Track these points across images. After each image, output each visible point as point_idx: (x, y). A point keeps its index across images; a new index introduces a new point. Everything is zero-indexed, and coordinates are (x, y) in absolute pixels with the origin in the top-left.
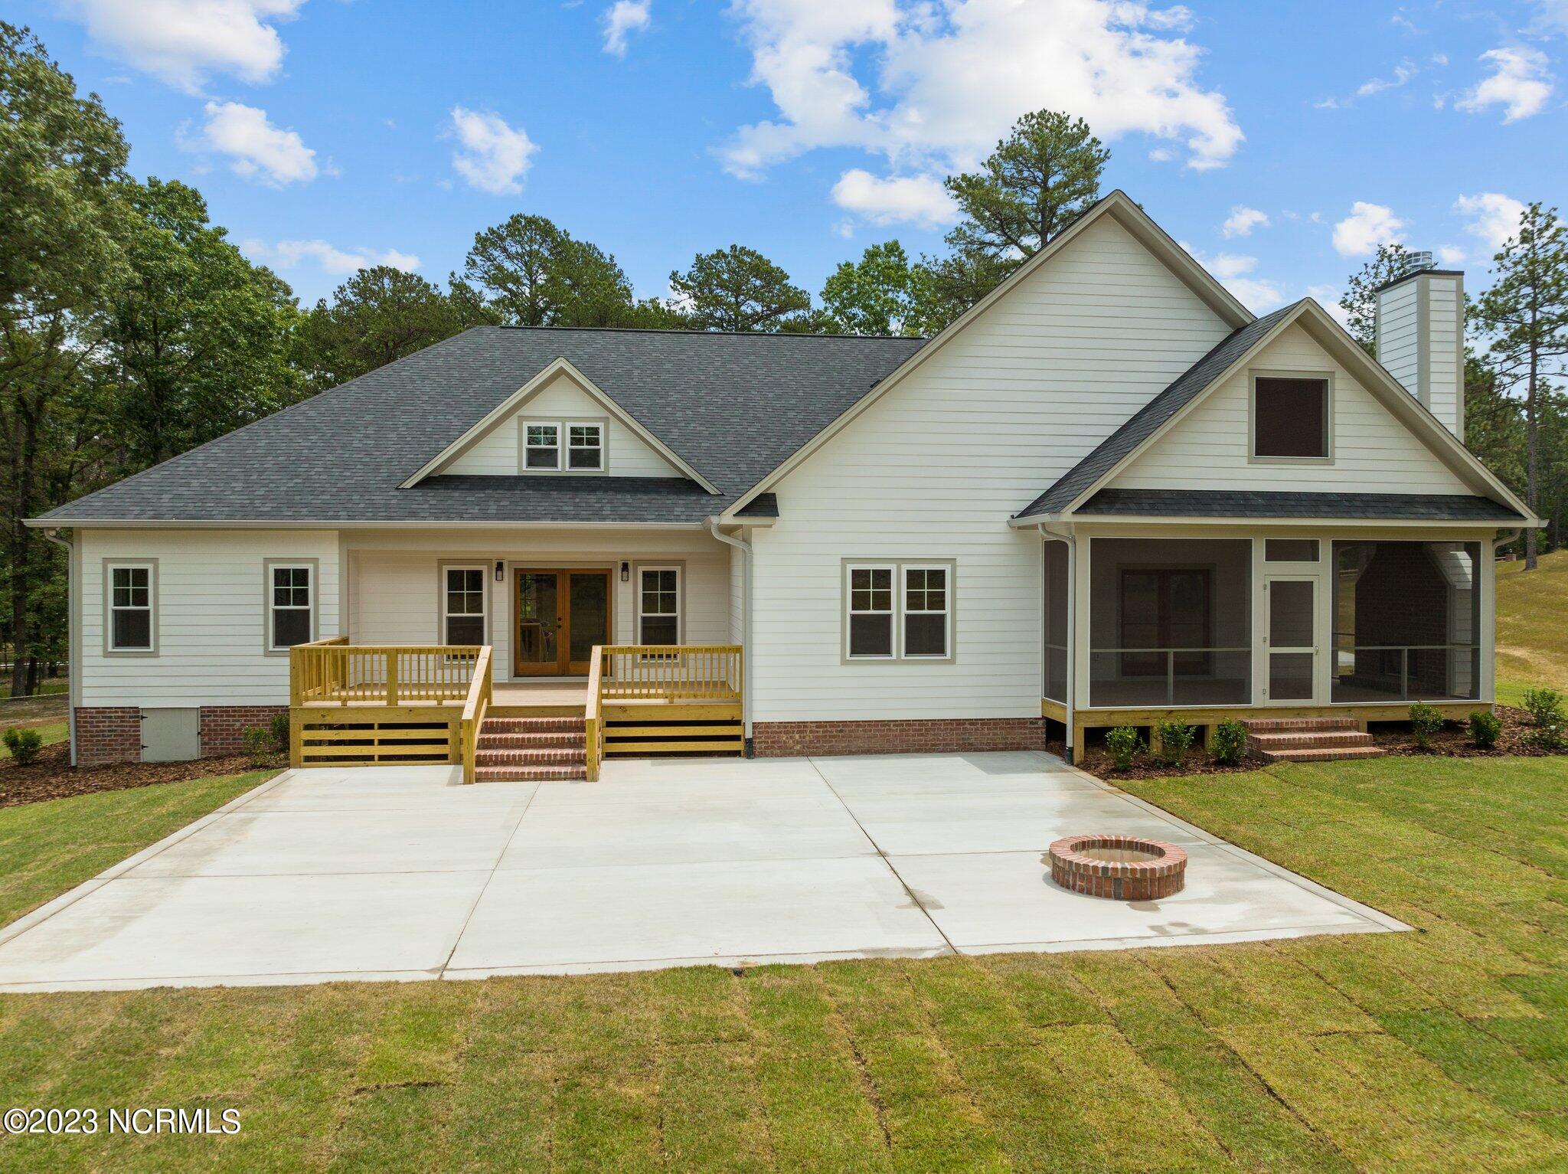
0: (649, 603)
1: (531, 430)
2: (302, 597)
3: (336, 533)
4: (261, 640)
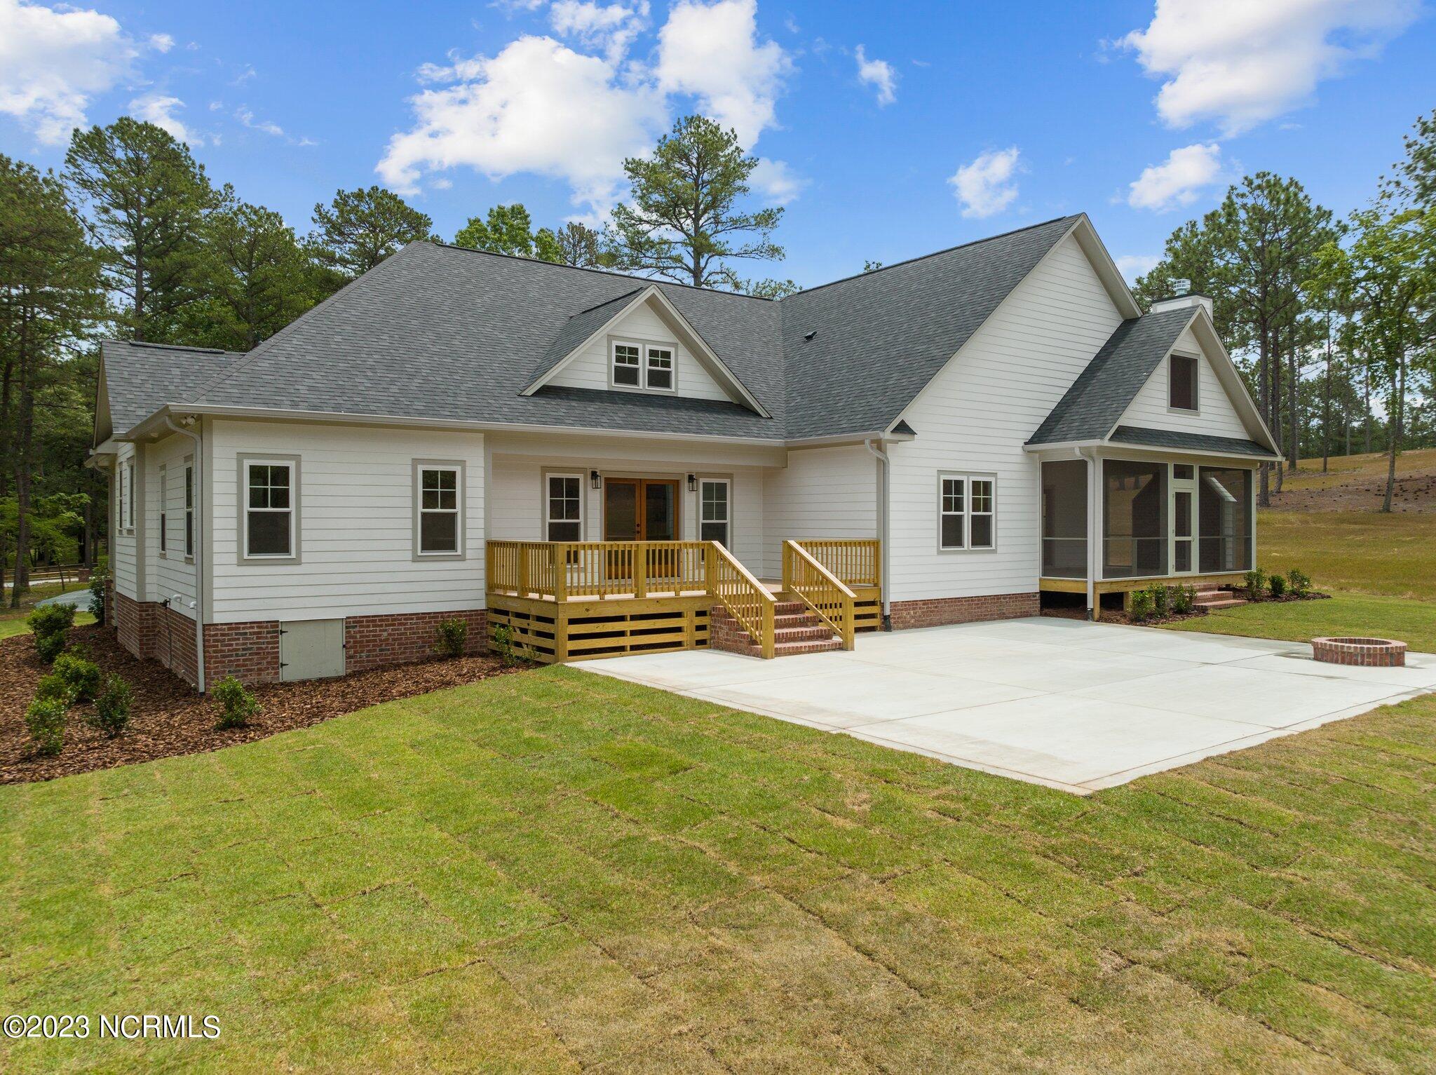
0: (708, 511)
1: (619, 349)
2: (449, 500)
3: (482, 435)
4: (409, 545)
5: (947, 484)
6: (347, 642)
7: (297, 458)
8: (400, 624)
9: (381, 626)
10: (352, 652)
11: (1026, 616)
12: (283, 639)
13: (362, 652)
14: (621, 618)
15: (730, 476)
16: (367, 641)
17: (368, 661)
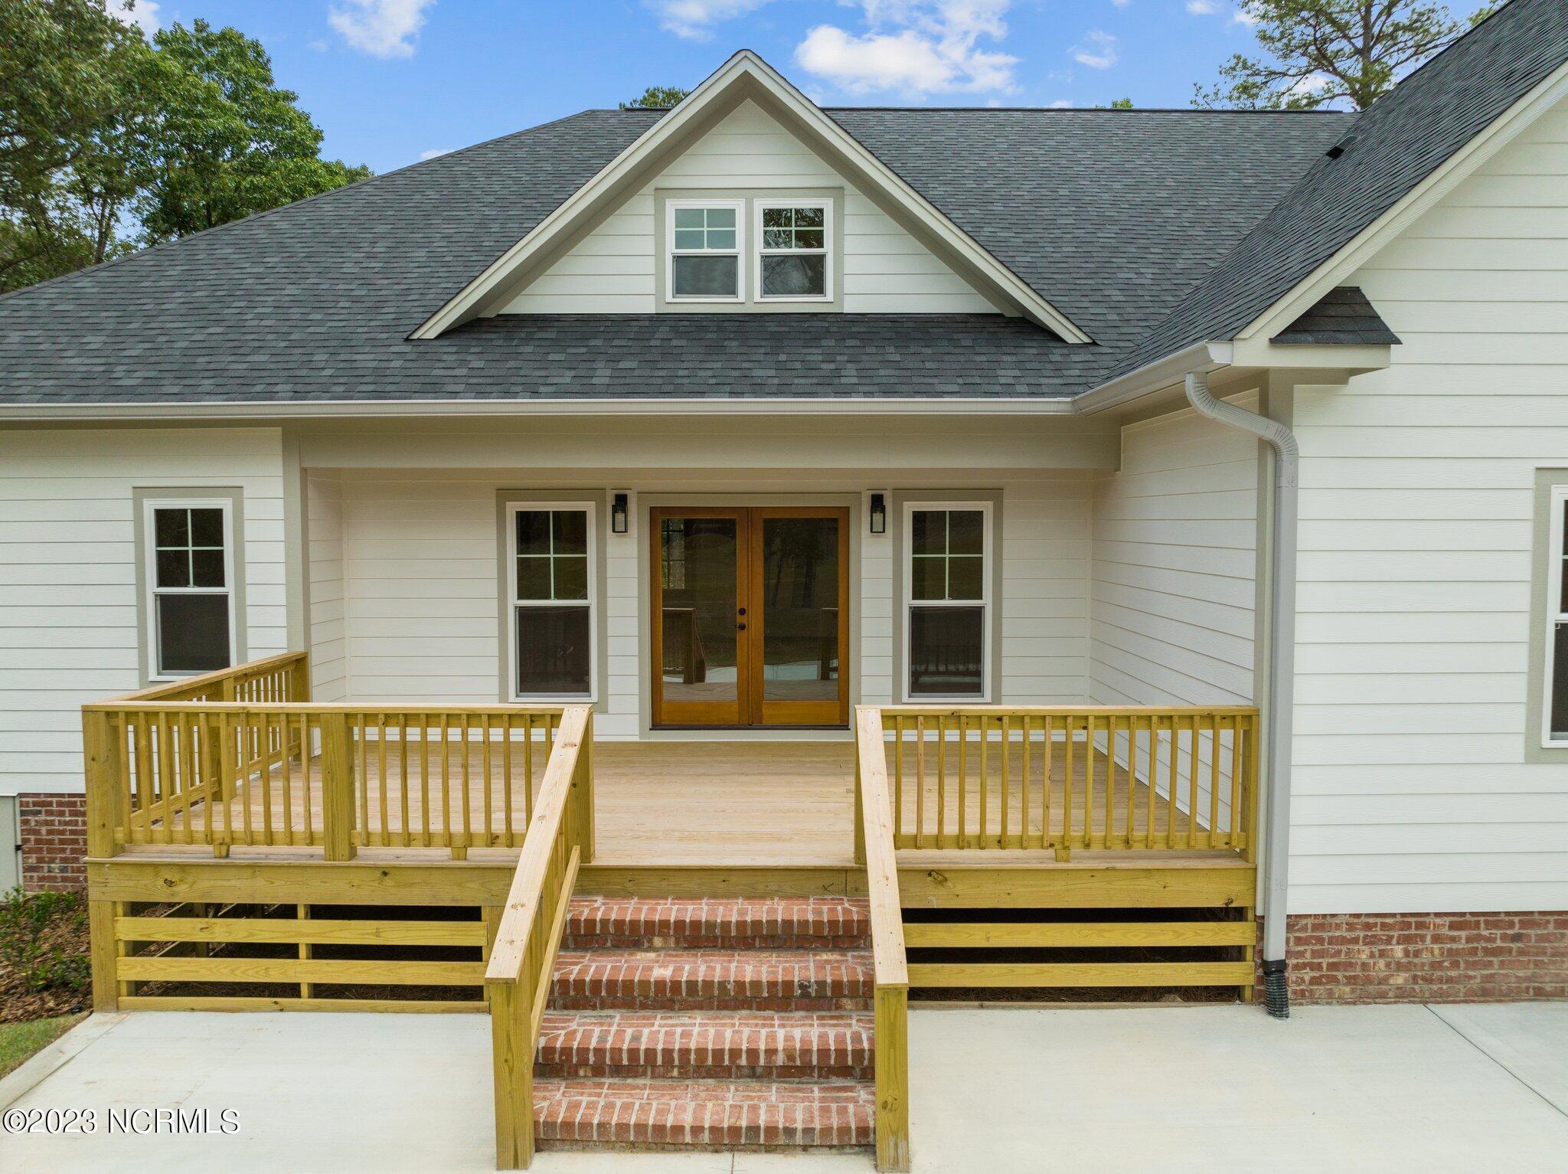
0: (924, 580)
1: (683, 217)
2: (212, 569)
3: (278, 431)
4: (132, 659)
6: (25, 841)
10: (32, 860)
13: (52, 861)
16: (62, 842)
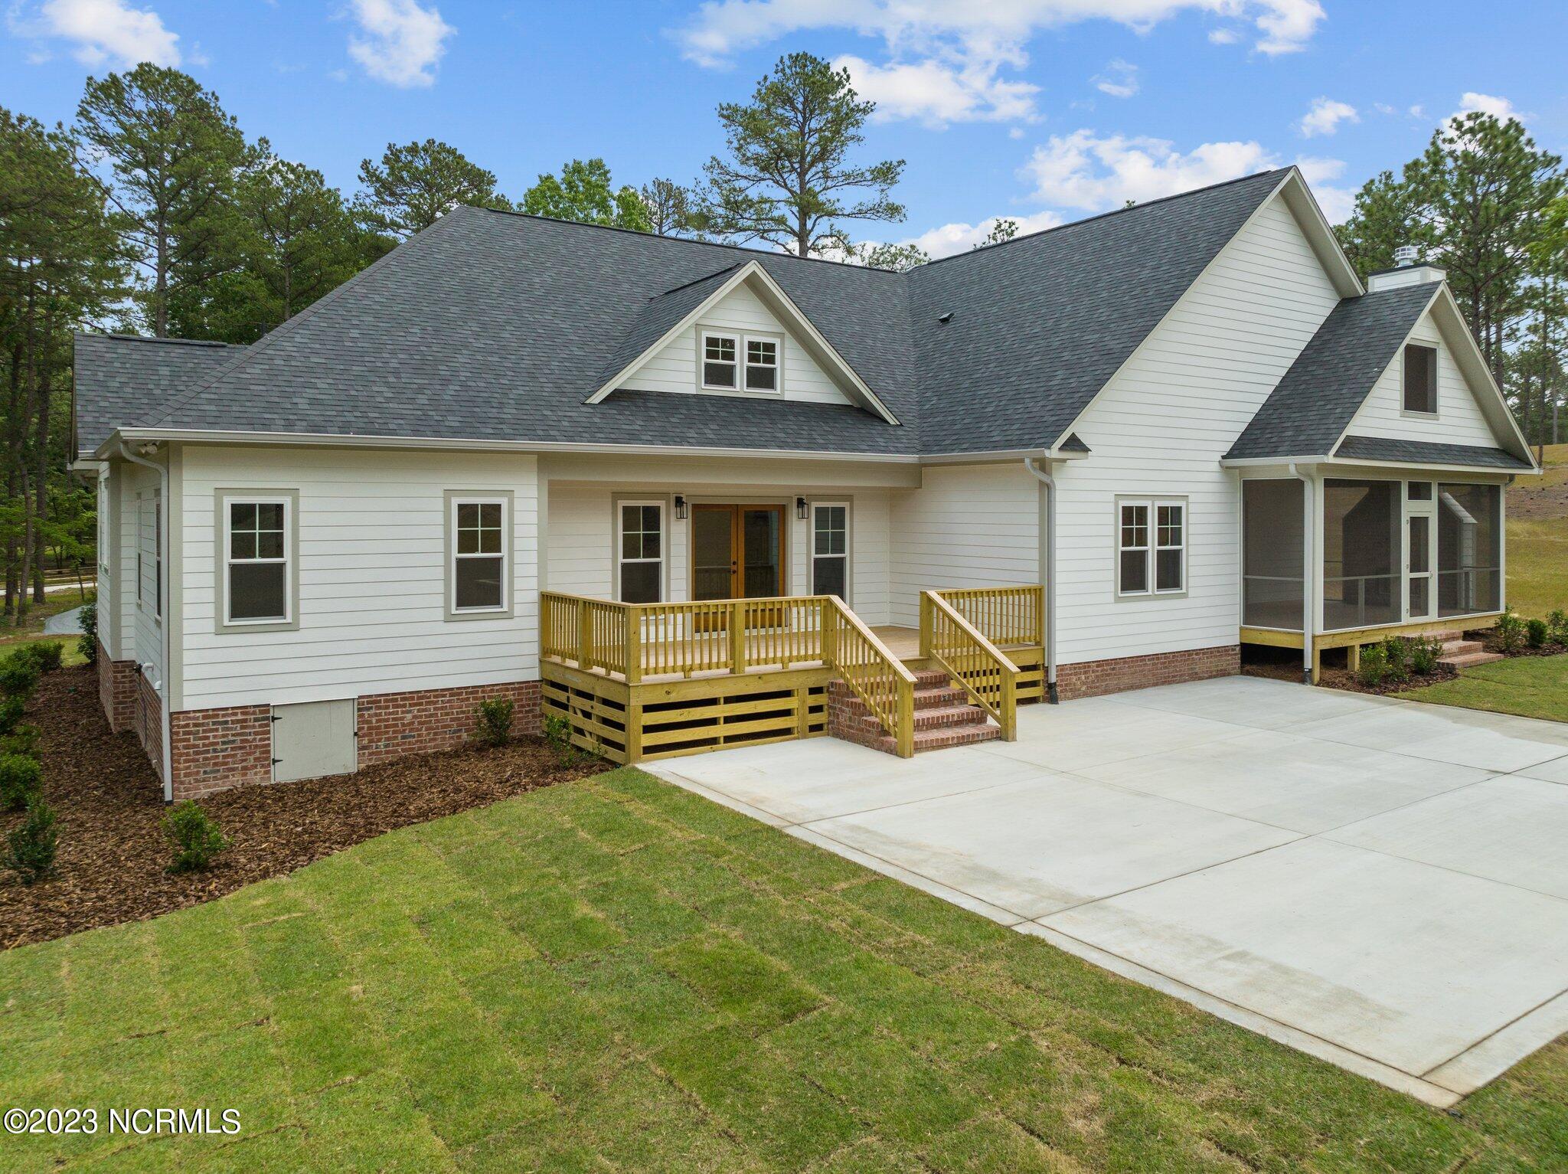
0: (821, 546)
1: (712, 342)
2: (493, 542)
3: (534, 459)
4: (440, 600)
5: (1127, 512)
6: (360, 729)
7: (294, 492)
8: (428, 703)
9: (404, 706)
10: (365, 741)
11: (1224, 675)
12: (276, 728)
13: (379, 740)
14: (713, 702)
15: (849, 498)
16: (386, 727)
17: (387, 752)
